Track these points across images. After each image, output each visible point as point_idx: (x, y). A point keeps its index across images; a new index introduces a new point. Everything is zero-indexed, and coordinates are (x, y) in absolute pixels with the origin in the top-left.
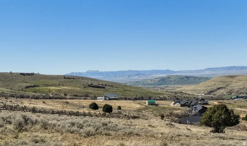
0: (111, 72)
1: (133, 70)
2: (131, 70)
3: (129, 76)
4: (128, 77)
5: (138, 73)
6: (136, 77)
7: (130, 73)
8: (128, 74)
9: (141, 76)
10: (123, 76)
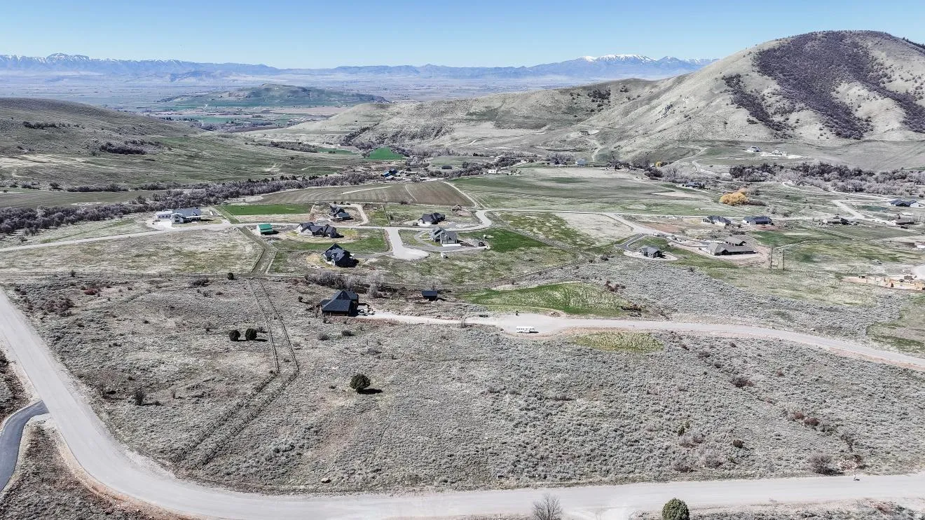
0: (124, 62)
1: (181, 60)
2: (177, 62)
3: (174, 77)
4: (172, 80)
5: (197, 71)
6: (192, 80)
7: (177, 69)
8: (171, 72)
9: (204, 77)
10: (156, 75)
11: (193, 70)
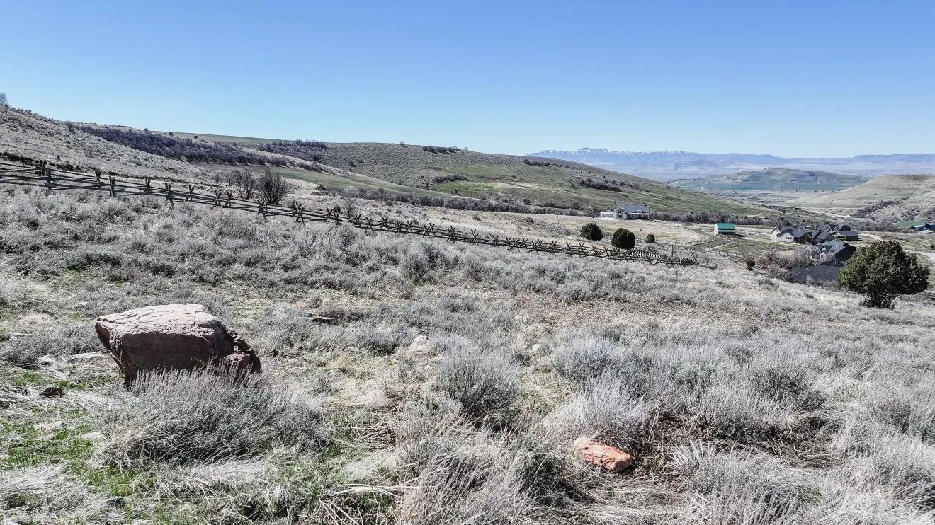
1: (686, 151)
2: (683, 153)
3: (677, 165)
4: (675, 169)
5: (700, 160)
6: (694, 169)
7: (680, 159)
8: (676, 162)
9: (705, 166)
10: (662, 164)
11: (696, 159)
